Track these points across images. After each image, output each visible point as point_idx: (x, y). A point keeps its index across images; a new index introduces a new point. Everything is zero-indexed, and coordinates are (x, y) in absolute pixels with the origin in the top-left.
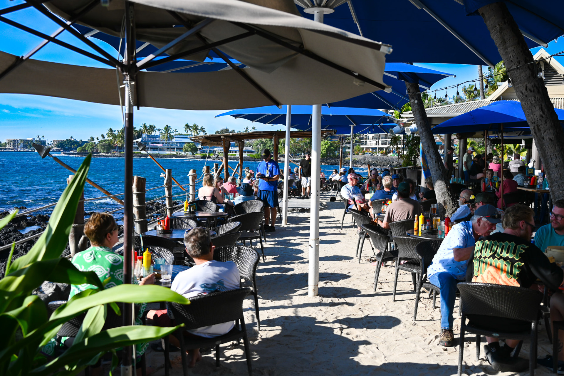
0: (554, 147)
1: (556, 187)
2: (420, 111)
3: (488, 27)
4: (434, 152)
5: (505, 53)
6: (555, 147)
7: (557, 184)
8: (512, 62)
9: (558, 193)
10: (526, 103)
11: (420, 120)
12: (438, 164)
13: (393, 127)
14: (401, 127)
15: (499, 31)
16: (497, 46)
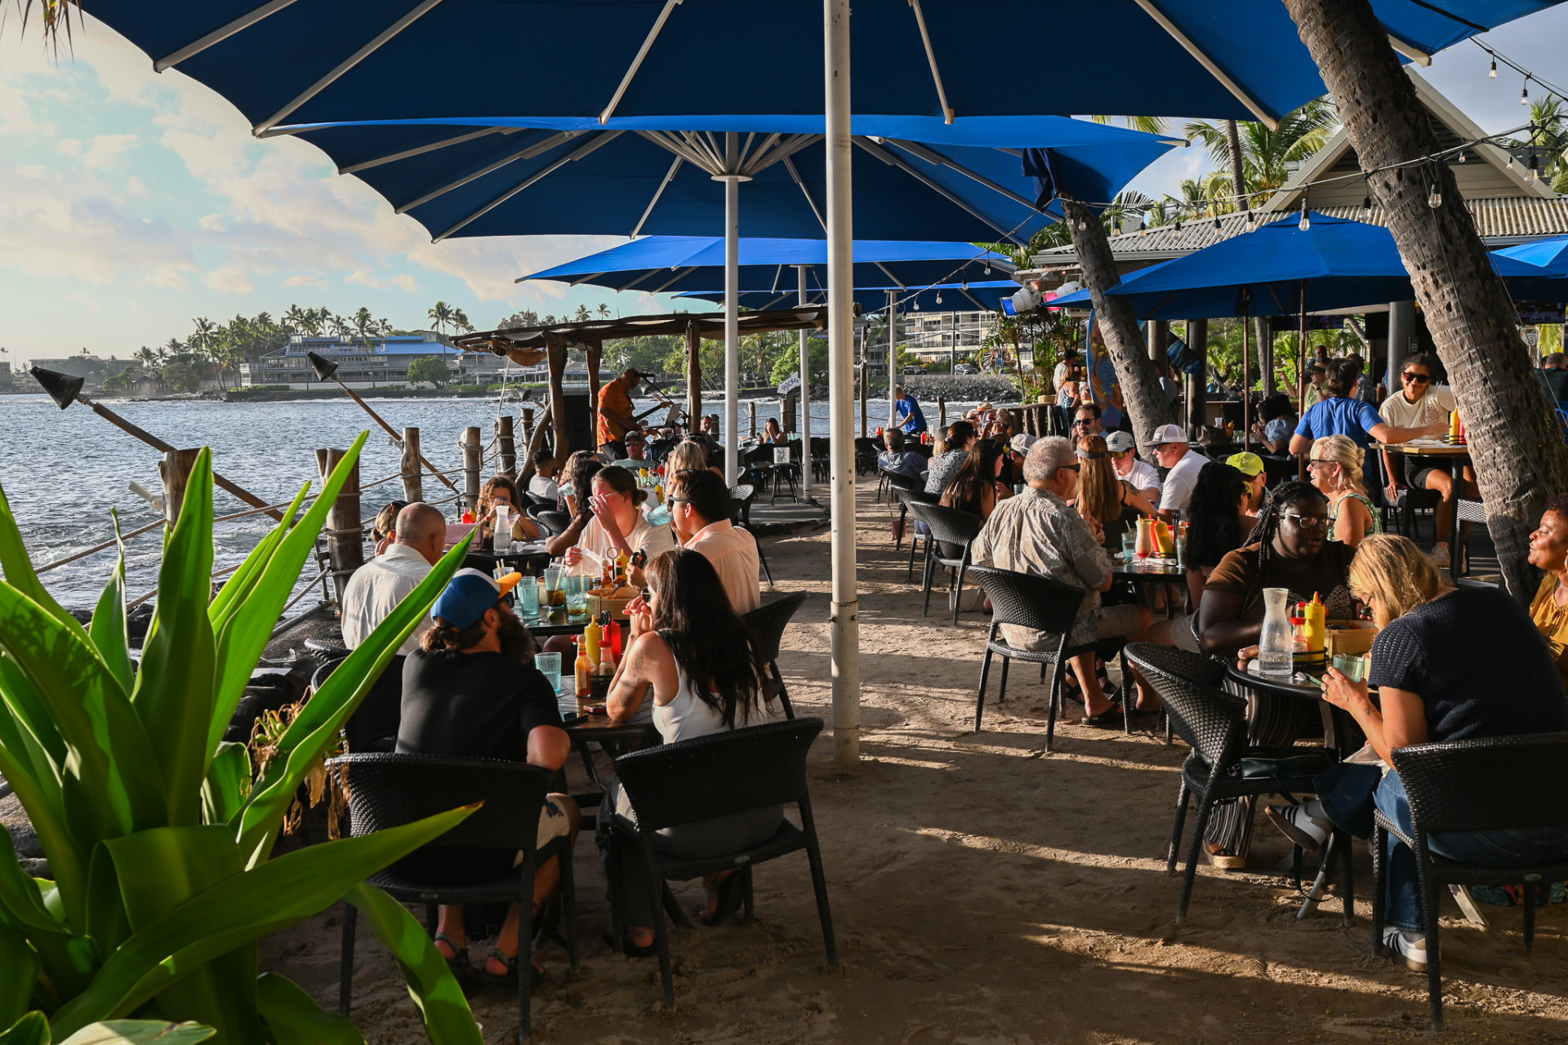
0: (1479, 330)
1: (1487, 437)
2: (1096, 245)
3: (1291, 11)
4: (1136, 355)
5: (1340, 81)
6: (1482, 331)
7: (1488, 428)
8: (1360, 104)
9: (1492, 451)
10: (1401, 215)
11: (1095, 270)
12: (1150, 387)
13: (1011, 291)
14: (1032, 293)
15: (1321, 21)
16: (1318, 62)
